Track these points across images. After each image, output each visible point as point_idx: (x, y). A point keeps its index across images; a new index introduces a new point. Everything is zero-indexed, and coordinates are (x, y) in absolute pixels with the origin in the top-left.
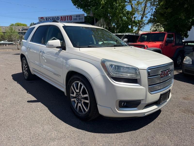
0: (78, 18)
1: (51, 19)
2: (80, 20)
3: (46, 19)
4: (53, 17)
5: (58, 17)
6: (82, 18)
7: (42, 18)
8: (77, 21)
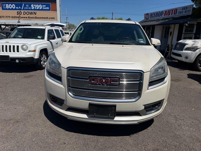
0: (184, 11)
1: (155, 14)
2: (186, 13)
3: (151, 15)
4: (158, 13)
5: (162, 12)
6: (189, 11)
7: (148, 14)
8: (182, 14)
